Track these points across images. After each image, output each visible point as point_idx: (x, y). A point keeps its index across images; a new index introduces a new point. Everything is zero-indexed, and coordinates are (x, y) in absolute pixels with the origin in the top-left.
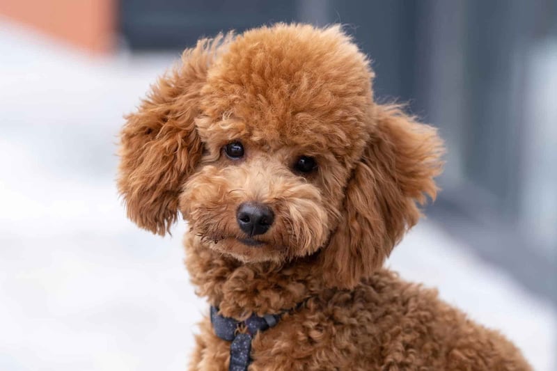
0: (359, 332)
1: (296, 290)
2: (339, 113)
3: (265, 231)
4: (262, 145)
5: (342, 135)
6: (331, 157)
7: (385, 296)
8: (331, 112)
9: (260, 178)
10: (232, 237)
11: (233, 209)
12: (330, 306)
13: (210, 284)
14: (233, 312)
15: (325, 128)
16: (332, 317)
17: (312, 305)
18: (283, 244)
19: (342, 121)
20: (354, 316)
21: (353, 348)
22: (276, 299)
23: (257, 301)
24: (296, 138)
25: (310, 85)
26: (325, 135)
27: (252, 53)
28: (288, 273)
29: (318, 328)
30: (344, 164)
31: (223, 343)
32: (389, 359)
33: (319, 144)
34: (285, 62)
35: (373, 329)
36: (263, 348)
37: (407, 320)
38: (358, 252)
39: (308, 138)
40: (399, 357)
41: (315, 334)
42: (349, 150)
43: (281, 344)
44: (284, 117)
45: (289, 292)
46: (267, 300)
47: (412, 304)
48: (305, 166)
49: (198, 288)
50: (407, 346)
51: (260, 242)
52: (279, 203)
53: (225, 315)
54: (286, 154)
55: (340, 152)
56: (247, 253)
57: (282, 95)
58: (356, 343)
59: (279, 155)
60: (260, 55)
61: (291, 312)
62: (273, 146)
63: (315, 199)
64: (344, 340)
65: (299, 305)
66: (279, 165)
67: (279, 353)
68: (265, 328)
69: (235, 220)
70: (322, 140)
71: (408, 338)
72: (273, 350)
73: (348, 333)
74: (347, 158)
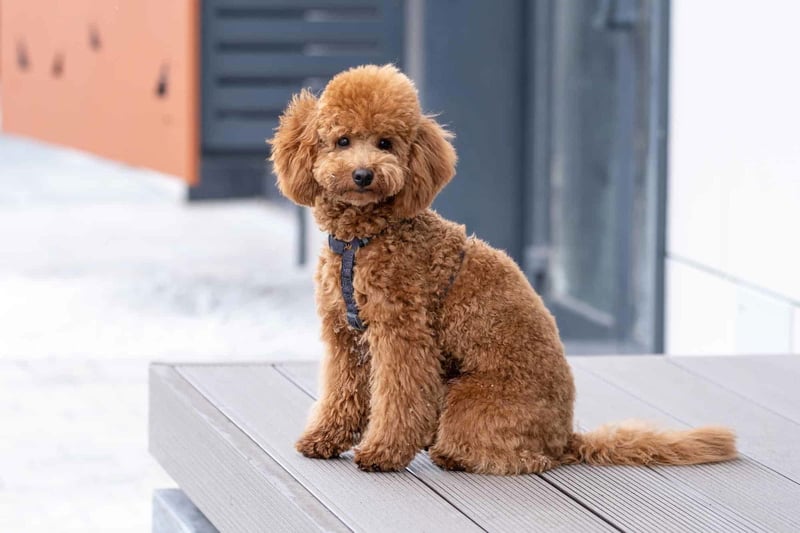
0: (417, 246)
1: (380, 222)
2: (399, 111)
3: (370, 183)
4: (358, 135)
5: (403, 123)
6: (399, 138)
7: (432, 227)
8: (395, 111)
9: (362, 154)
10: (351, 190)
11: (350, 174)
12: (400, 232)
13: (330, 221)
14: (343, 237)
15: (392, 121)
16: (402, 238)
17: (390, 231)
18: (381, 190)
19: (401, 116)
20: (414, 237)
21: (414, 254)
22: (368, 227)
23: (358, 229)
24: (377, 129)
25: (380, 97)
26: (393, 124)
27: (343, 87)
28: (377, 211)
29: (393, 243)
30: (406, 142)
31: (337, 257)
32: (435, 262)
33: (390, 130)
34: (364, 88)
35: (425, 245)
36: (361, 256)
37: (445, 241)
38: (417, 196)
39: (383, 127)
40: (441, 261)
41: (392, 247)
42: (409, 132)
43: (372, 253)
44: (367, 119)
45: (377, 224)
46: (364, 229)
47: (448, 233)
48: (385, 144)
49: (321, 226)
50: (445, 256)
51: (367, 190)
52: (375, 167)
53: (339, 238)
54: (373, 139)
55: (404, 134)
56: (361, 199)
57: (363, 107)
58: (416, 252)
59: (369, 141)
60: (348, 87)
61: (377, 235)
62: (365, 135)
63: (394, 162)
64: (409, 250)
65: (382, 231)
66: (371, 146)
67: (371, 258)
68: (362, 246)
69: (352, 180)
70: (393, 128)
71: (446, 251)
72: (367, 257)
73: (411, 246)
74: (408, 139)
